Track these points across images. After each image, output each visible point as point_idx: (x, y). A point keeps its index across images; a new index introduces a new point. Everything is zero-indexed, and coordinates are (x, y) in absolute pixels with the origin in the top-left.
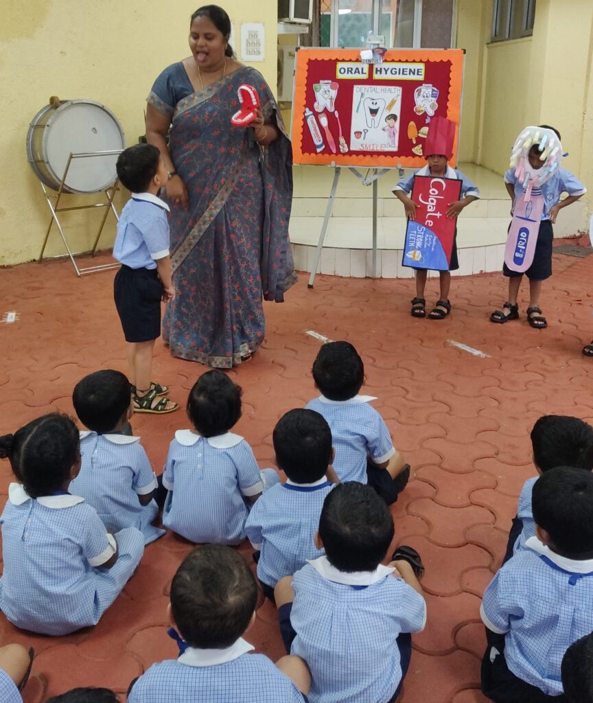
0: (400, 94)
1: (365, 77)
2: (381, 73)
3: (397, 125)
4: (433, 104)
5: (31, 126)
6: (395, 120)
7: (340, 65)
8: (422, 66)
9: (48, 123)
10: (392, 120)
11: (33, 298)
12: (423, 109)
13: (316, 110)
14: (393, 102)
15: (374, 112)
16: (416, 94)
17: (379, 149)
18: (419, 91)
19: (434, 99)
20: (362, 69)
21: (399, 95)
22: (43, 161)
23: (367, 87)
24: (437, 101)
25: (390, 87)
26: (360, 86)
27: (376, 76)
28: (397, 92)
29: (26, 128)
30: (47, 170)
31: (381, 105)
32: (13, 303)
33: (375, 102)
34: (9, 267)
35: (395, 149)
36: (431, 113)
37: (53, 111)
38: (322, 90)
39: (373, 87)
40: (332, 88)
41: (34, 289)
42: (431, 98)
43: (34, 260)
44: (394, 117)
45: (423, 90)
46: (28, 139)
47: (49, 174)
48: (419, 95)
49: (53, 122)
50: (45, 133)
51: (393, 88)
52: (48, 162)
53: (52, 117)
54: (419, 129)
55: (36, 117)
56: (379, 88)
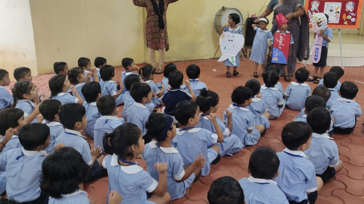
3: (339, 15)
4: (352, 8)
5: (216, 15)
6: (339, 13)
9: (222, 14)
10: (338, 13)
12: (349, 9)
13: (312, 10)
14: (338, 7)
15: (331, 11)
16: (347, 5)
17: (332, 23)
18: (348, 4)
19: (353, 6)
21: (340, 5)
23: (329, 2)
24: (354, 7)
25: (338, 3)
26: (327, 2)
31: (334, 9)
33: (332, 7)
34: (204, 60)
35: (338, 22)
36: (351, 11)
37: (223, 11)
38: (314, 4)
39: (332, 3)
40: (318, 3)
43: (211, 58)
44: (338, 12)
46: (215, 19)
48: (348, 5)
49: (224, 14)
50: (221, 17)
54: (347, 16)
55: (218, 12)
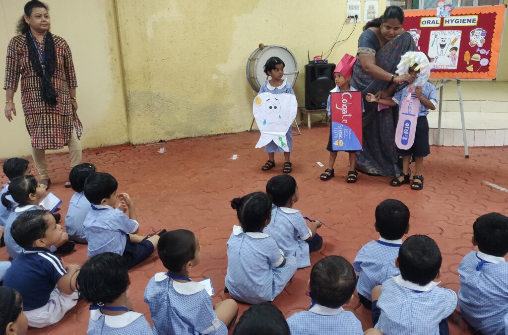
0: (461, 35)
1: (438, 25)
2: (448, 23)
3: (457, 53)
4: (482, 40)
5: (249, 60)
6: (456, 51)
7: (423, 19)
8: (476, 17)
9: (258, 58)
10: (454, 51)
11: (246, 149)
12: (475, 43)
14: (455, 40)
15: (442, 46)
16: (471, 34)
17: (445, 68)
18: (473, 33)
19: (483, 37)
20: (437, 21)
21: (459, 36)
22: (254, 78)
23: (439, 31)
24: (485, 38)
26: (434, 31)
27: (446, 25)
28: (459, 33)
29: (246, 61)
30: (256, 83)
31: (447, 42)
32: (236, 151)
33: (443, 40)
34: (235, 134)
35: (455, 68)
36: (480, 45)
37: (260, 51)
39: (443, 31)
40: (417, 33)
41: (247, 144)
42: (481, 36)
43: (247, 131)
44: (455, 49)
45: (476, 32)
46: (247, 66)
47: (257, 85)
48: (473, 35)
49: (260, 57)
50: (256, 63)
51: (455, 31)
52: (257, 78)
53: (260, 54)
54: (471, 55)
55: (252, 55)
56: (447, 32)
